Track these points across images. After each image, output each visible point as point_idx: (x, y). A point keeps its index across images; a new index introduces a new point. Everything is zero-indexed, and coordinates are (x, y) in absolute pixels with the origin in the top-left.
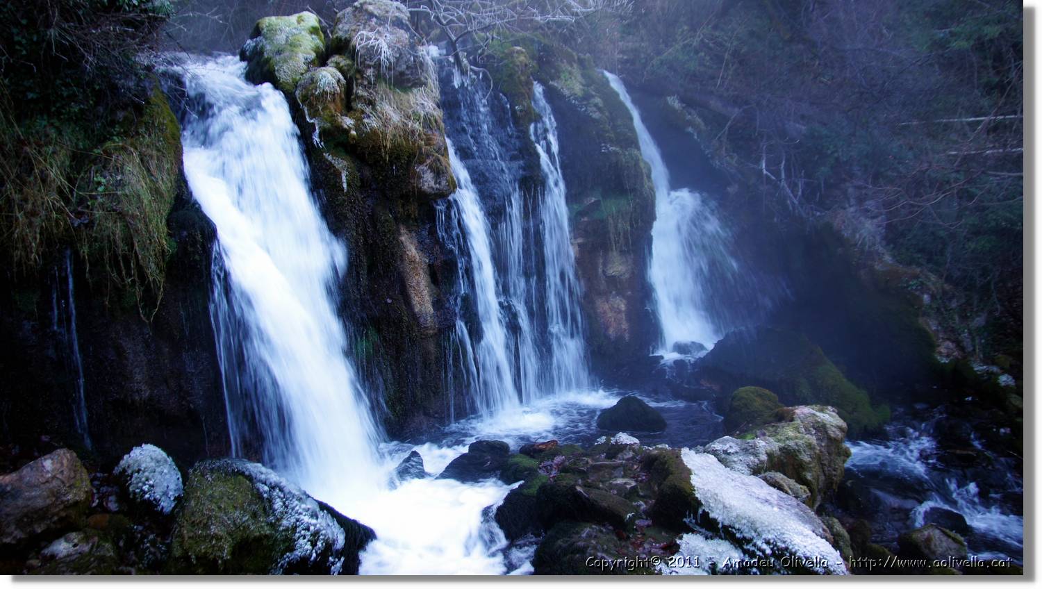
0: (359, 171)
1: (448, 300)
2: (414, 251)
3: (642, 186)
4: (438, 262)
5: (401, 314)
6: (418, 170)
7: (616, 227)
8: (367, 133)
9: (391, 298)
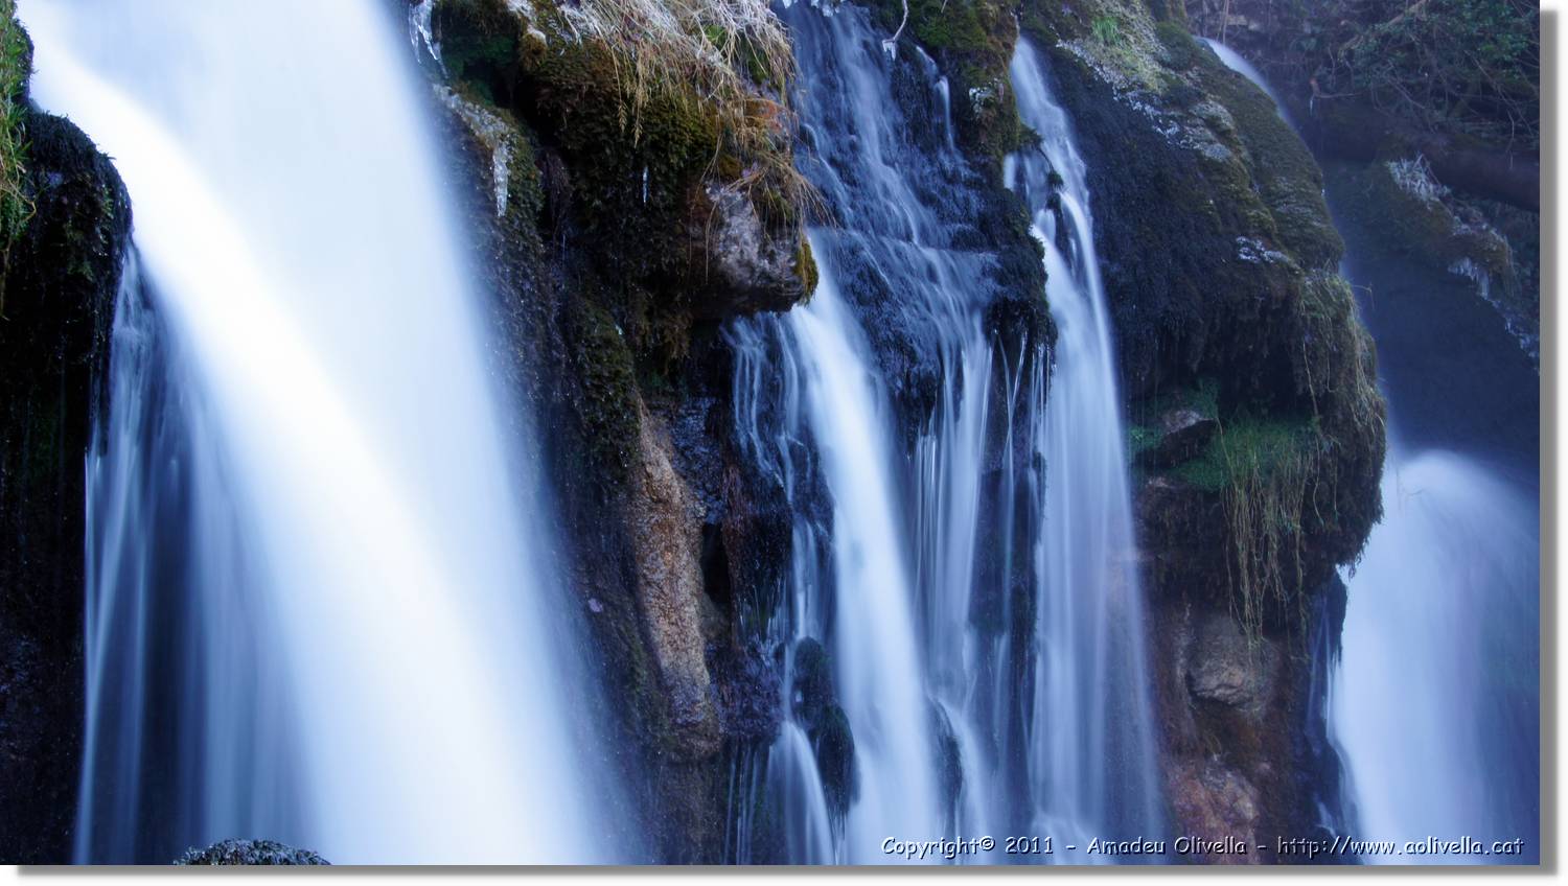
0: (540, 167)
1: (754, 653)
2: (667, 466)
3: (1354, 396)
4: (736, 522)
5: (629, 655)
6: (715, 198)
7: (1257, 523)
8: (572, 48)
9: (601, 599)
